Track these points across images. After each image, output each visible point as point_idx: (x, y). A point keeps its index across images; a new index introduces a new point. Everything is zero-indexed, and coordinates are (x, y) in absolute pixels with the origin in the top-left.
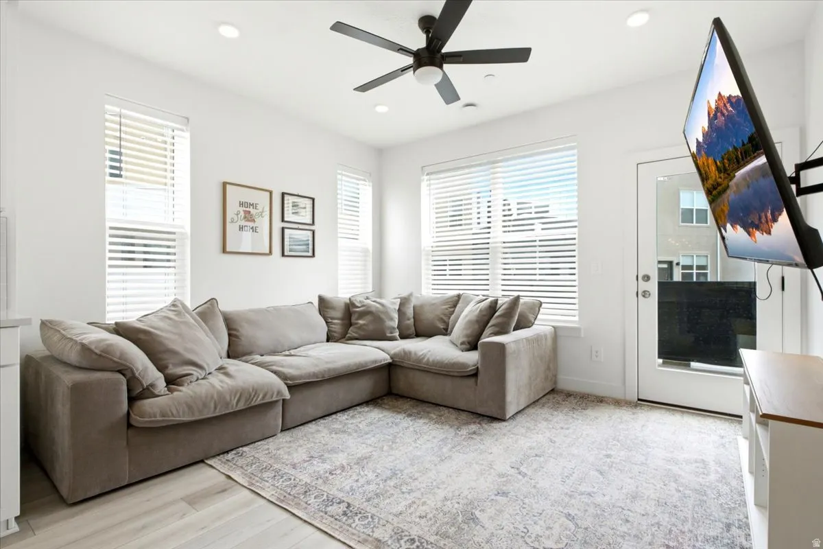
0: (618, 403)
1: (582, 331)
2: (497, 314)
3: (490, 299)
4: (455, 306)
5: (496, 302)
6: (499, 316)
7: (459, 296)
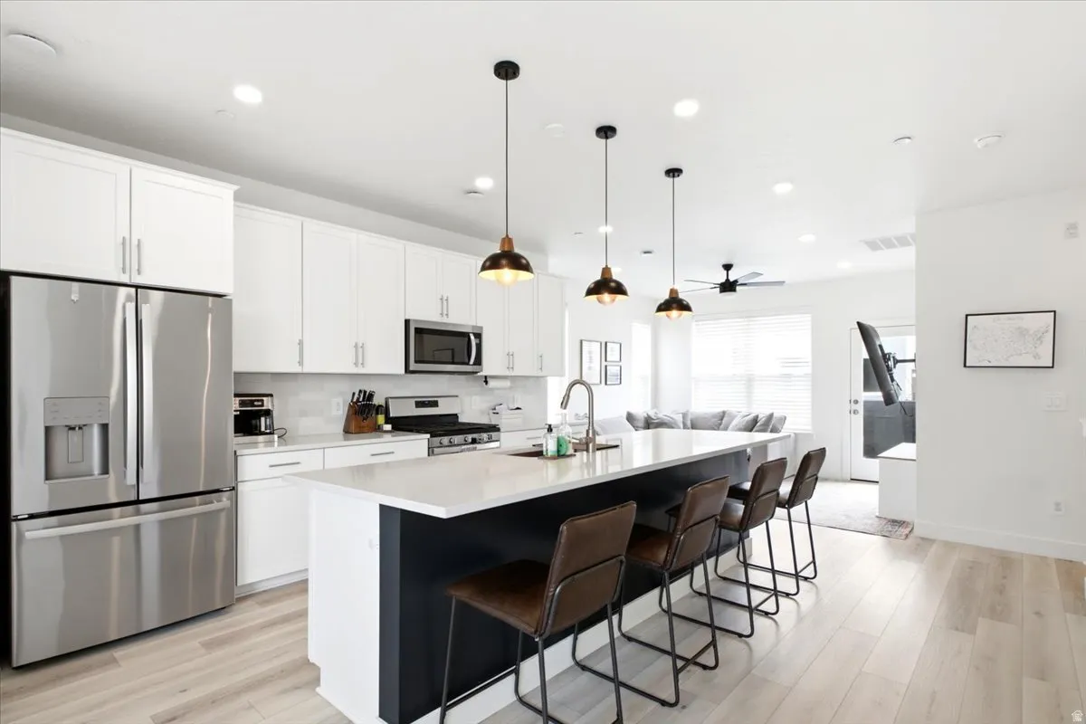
0: (837, 480)
1: (815, 437)
2: (759, 424)
3: (753, 415)
4: (722, 420)
5: (757, 417)
6: (760, 425)
7: (724, 413)
